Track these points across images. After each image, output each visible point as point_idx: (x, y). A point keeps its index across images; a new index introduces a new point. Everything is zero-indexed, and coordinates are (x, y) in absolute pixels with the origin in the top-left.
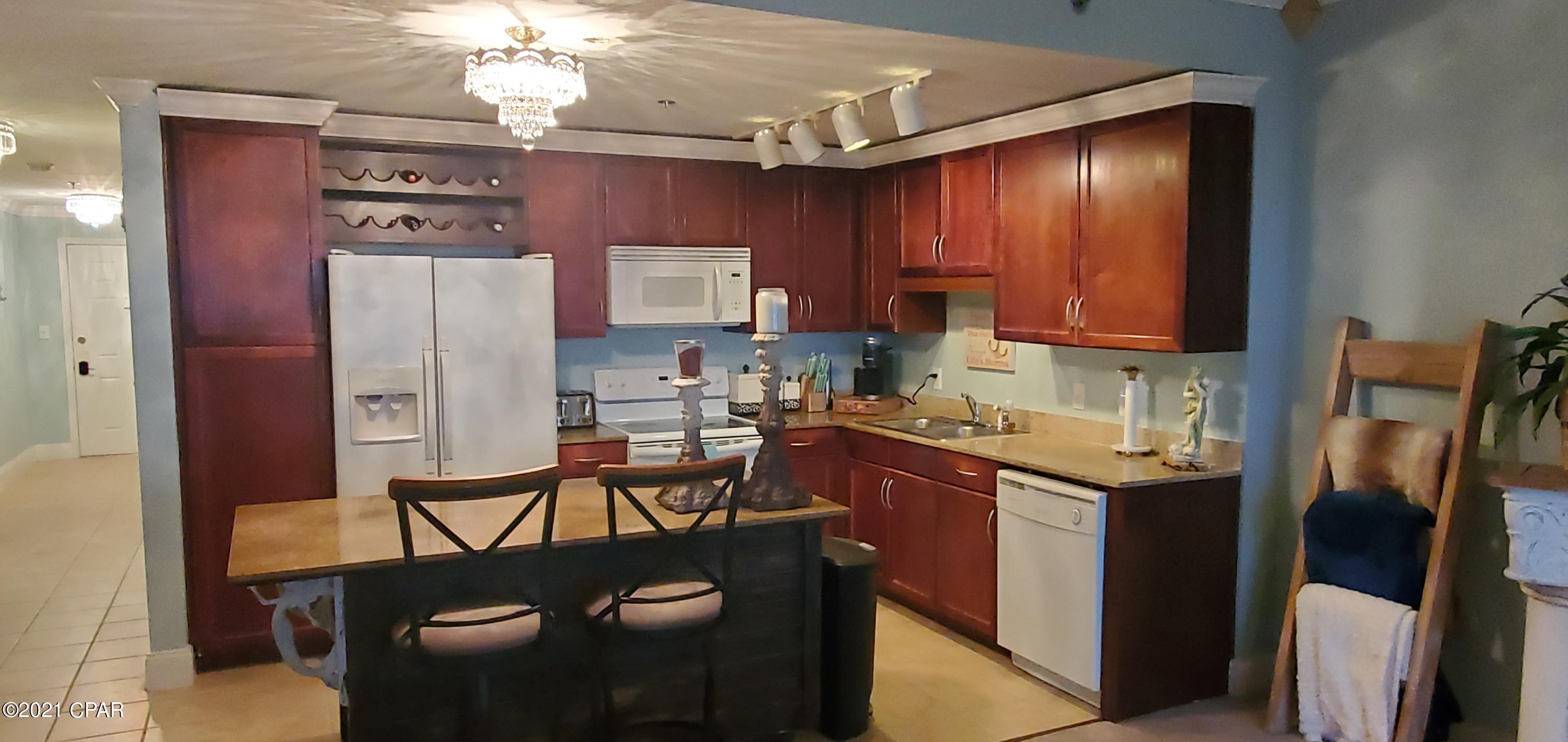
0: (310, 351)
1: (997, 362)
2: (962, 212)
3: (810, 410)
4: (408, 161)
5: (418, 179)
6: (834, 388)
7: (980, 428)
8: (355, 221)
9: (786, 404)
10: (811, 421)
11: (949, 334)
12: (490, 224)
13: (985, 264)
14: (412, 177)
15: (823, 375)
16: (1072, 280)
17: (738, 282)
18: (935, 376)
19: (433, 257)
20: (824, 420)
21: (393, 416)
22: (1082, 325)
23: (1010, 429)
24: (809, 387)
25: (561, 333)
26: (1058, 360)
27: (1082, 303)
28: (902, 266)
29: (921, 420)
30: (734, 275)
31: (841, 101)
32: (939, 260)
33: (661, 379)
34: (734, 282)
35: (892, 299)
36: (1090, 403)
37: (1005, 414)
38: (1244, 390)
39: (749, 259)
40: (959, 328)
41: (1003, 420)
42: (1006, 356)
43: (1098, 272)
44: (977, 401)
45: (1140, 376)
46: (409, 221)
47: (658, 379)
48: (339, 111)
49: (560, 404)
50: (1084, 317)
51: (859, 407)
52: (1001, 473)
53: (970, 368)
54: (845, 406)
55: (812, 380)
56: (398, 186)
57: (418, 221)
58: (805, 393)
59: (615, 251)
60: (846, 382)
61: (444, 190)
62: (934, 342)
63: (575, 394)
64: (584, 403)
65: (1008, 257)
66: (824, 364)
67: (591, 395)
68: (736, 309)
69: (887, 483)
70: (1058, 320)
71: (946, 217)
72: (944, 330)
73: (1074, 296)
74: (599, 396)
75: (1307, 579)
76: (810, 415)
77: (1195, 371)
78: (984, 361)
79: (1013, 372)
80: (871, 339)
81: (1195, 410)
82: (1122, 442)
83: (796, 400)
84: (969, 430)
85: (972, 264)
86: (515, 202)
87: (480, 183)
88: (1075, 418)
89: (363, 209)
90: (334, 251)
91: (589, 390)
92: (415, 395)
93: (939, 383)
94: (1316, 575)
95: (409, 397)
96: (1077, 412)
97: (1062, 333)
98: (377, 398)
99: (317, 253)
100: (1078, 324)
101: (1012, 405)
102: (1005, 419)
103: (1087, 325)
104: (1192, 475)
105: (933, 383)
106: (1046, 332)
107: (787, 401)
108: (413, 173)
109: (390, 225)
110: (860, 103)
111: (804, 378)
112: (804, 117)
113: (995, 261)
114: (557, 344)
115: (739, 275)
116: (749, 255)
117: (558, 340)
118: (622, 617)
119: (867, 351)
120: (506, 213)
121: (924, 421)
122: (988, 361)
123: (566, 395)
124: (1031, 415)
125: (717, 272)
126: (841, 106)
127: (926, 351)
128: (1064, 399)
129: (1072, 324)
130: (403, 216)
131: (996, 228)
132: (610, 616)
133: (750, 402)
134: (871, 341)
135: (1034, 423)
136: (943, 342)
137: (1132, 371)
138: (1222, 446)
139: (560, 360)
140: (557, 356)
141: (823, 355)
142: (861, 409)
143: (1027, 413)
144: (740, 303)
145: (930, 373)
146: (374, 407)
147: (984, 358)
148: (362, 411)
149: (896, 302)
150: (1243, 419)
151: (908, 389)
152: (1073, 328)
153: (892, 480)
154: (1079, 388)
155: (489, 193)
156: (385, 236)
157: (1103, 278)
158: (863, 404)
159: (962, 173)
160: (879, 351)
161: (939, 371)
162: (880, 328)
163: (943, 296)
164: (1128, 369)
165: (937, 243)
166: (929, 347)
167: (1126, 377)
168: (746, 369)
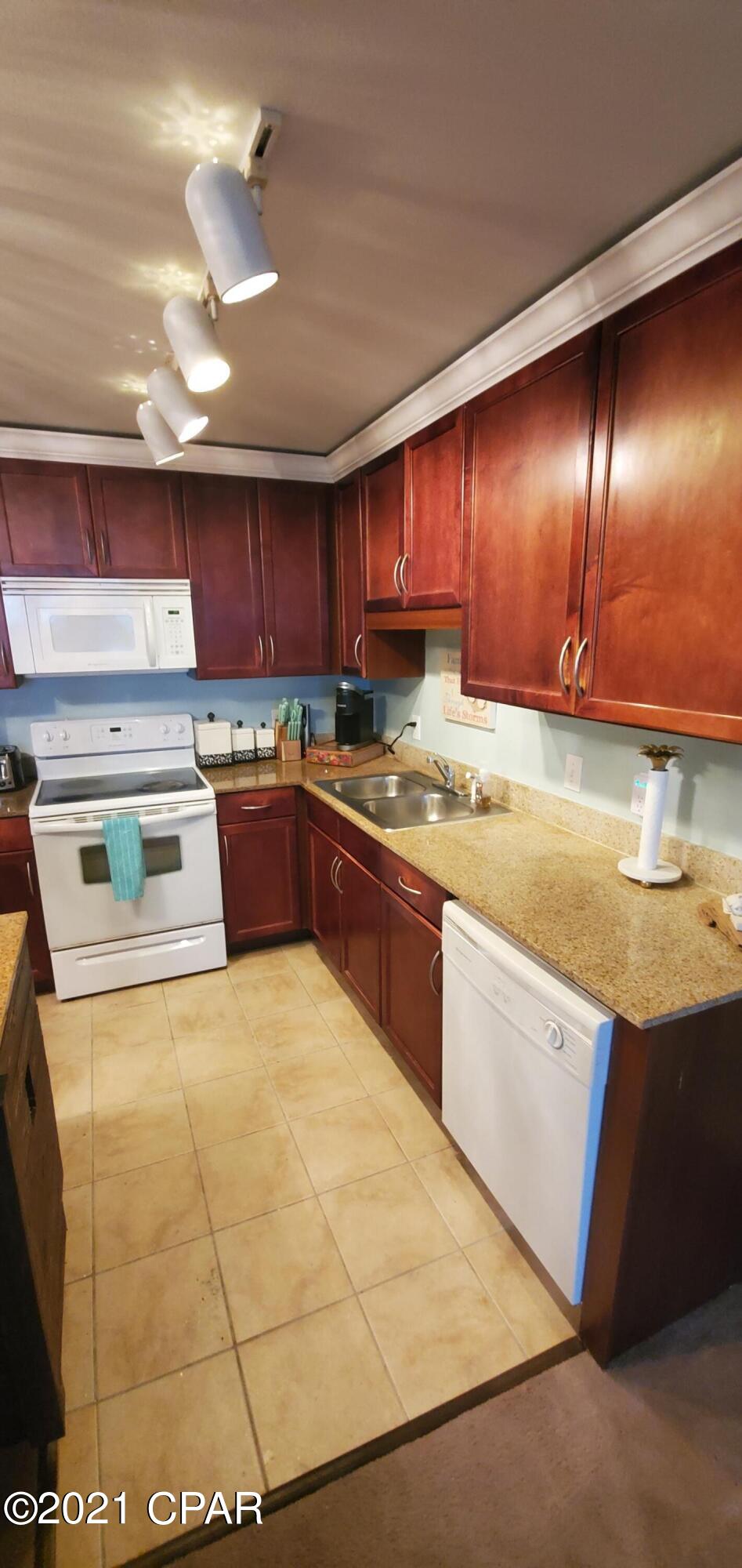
1: (475, 716)
2: (427, 519)
3: (284, 759)
6: (314, 735)
9: (259, 752)
13: (452, 590)
15: (296, 723)
16: (571, 610)
17: (177, 621)
18: (413, 725)
20: (289, 779)
22: (583, 683)
23: (484, 806)
24: (281, 734)
27: (586, 645)
28: (368, 599)
29: (391, 777)
30: (171, 613)
32: (401, 590)
33: (113, 730)
34: (172, 621)
35: (360, 637)
36: (589, 783)
37: (478, 785)
39: (189, 593)
40: (436, 672)
41: (477, 794)
42: (485, 710)
43: (613, 596)
47: (109, 730)
50: (588, 671)
51: (332, 758)
52: (446, 904)
53: (447, 720)
54: (318, 757)
55: (284, 728)
58: (279, 741)
59: (7, 583)
60: (327, 727)
62: (413, 688)
65: (480, 581)
66: (298, 704)
68: (177, 652)
69: (337, 862)
70: (546, 674)
71: (409, 530)
72: (420, 671)
73: (573, 636)
76: (284, 764)
78: (461, 714)
79: (492, 730)
80: (345, 683)
83: (270, 749)
84: (437, 799)
85: (437, 591)
88: (567, 802)
93: (418, 733)
96: (569, 792)
97: (552, 694)
100: (578, 683)
102: (479, 791)
103: (593, 684)
105: (412, 732)
106: (528, 690)
107: (260, 749)
111: (277, 724)
113: (463, 586)
115: (178, 613)
116: (189, 587)
119: (340, 695)
121: (395, 778)
122: (466, 715)
124: (512, 787)
125: (147, 608)
127: (405, 695)
128: (553, 773)
129: (567, 681)
131: (467, 534)
133: (213, 753)
134: (345, 686)
135: (514, 796)
136: (421, 687)
137: (660, 757)
141: (296, 700)
142: (334, 760)
143: (506, 784)
144: (182, 646)
145: (409, 722)
147: (461, 709)
149: (363, 642)
151: (390, 735)
152: (568, 688)
153: (341, 862)
154: (574, 762)
157: (622, 605)
158: (336, 755)
159: (426, 464)
160: (354, 695)
161: (418, 719)
162: (351, 672)
163: (421, 634)
164: (649, 753)
165: (399, 567)
166: (407, 691)
167: (649, 762)
168: (211, 718)
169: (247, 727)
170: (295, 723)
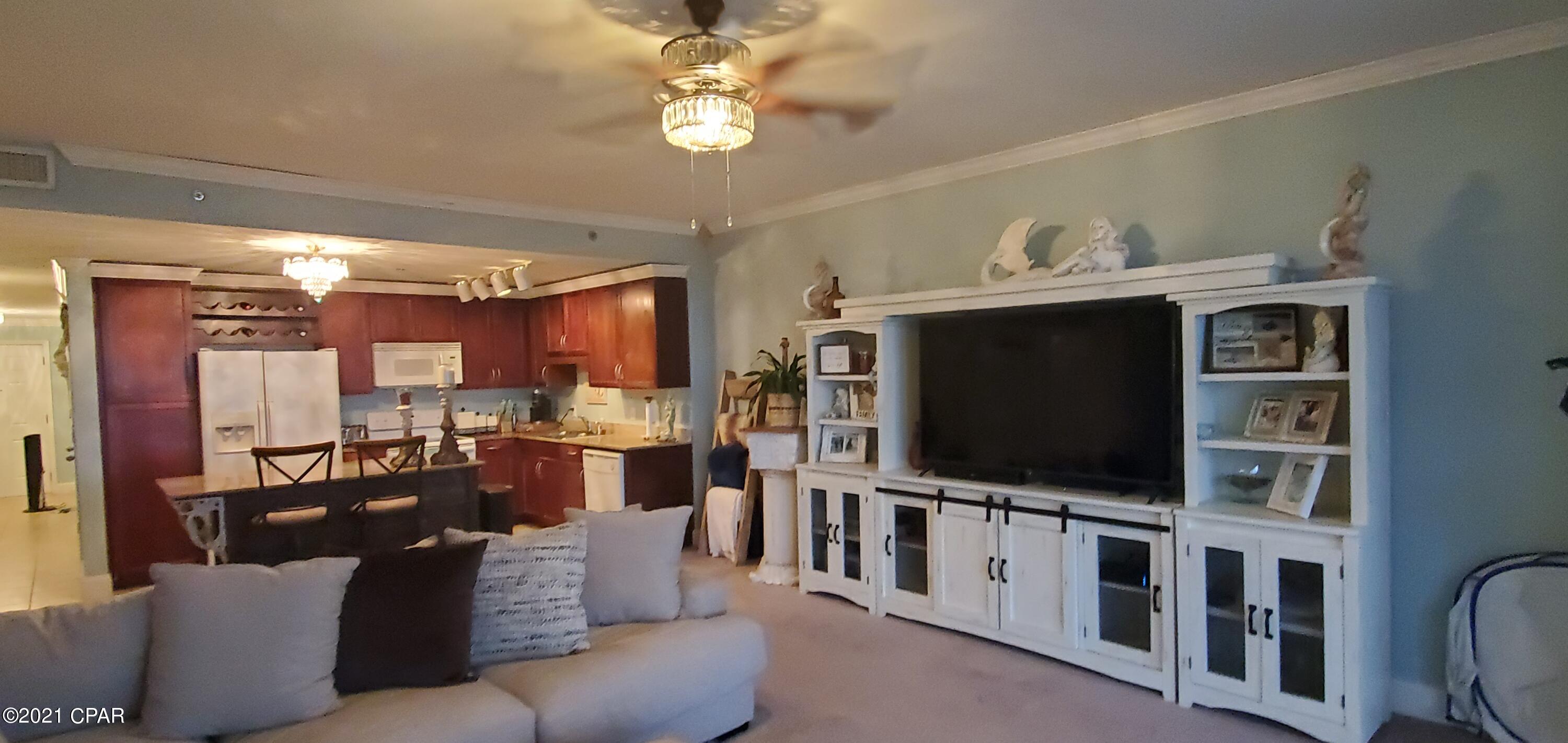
0: (185, 405)
1: (596, 397)
2: (573, 323)
3: (501, 431)
4: (243, 298)
5: (252, 307)
6: (519, 419)
7: (589, 433)
8: (210, 332)
9: (490, 428)
10: (503, 435)
11: (579, 386)
12: (299, 331)
13: (585, 349)
14: (248, 307)
16: (617, 357)
17: (456, 363)
18: (573, 409)
19: (264, 351)
20: (510, 435)
21: (239, 439)
22: (622, 376)
23: (603, 432)
24: (501, 420)
25: (342, 392)
26: (625, 396)
27: (620, 366)
28: (549, 351)
30: (451, 358)
31: (496, 271)
32: (564, 348)
34: (454, 362)
35: (544, 369)
36: (637, 417)
37: (602, 425)
38: (691, 405)
39: (460, 349)
40: (581, 382)
42: (603, 396)
43: (626, 352)
44: (590, 420)
45: (654, 402)
46: (245, 331)
48: (204, 271)
49: (344, 432)
50: (623, 372)
51: (532, 427)
52: (585, 451)
53: (589, 404)
54: (523, 428)
55: (504, 415)
56: (238, 311)
57: (251, 331)
58: (499, 423)
59: (377, 345)
60: (526, 415)
61: (267, 314)
62: (572, 392)
63: (354, 426)
64: (360, 431)
65: (593, 346)
66: (511, 404)
67: (365, 427)
68: (455, 376)
69: (539, 464)
70: (613, 376)
71: (566, 325)
72: (576, 384)
73: (618, 364)
74: (370, 427)
75: (712, 485)
76: (501, 433)
77: (669, 397)
78: (590, 397)
79: (606, 404)
81: (668, 415)
82: (646, 434)
83: (497, 425)
84: (584, 435)
85: (578, 350)
86: (314, 320)
87: (291, 309)
88: (631, 425)
89: (214, 325)
90: (202, 349)
91: (363, 424)
92: (252, 427)
93: (575, 413)
94: (716, 483)
95: (249, 428)
96: (632, 421)
97: (615, 382)
98: (228, 429)
99: (190, 350)
101: (604, 421)
102: (601, 428)
103: (624, 375)
104: (668, 444)
105: (571, 413)
106: (609, 382)
107: (490, 426)
108: (248, 304)
109: (233, 334)
110: (505, 272)
111: (499, 414)
112: (481, 277)
113: (587, 347)
114: (340, 398)
115: (454, 358)
116: (460, 346)
117: (344, 397)
118: (367, 508)
119: (535, 397)
120: (308, 325)
121: (564, 431)
123: (349, 427)
124: (614, 426)
125: (441, 356)
126: (495, 274)
127: (568, 396)
128: (627, 416)
129: (618, 378)
130: (242, 328)
131: (589, 332)
132: (361, 509)
133: (464, 427)
134: (536, 392)
135: (615, 429)
136: (576, 392)
137: (649, 399)
138: (684, 431)
139: (343, 409)
140: (341, 407)
141: (509, 401)
143: (612, 425)
144: (457, 373)
145: (569, 408)
146: (227, 434)
148: (220, 437)
149: (547, 372)
150: (691, 418)
151: (560, 416)
152: (619, 380)
153: (542, 463)
154: (633, 410)
155: (297, 315)
156: (231, 340)
157: (628, 357)
158: (534, 426)
159: (572, 303)
160: (542, 397)
161: (574, 406)
162: (540, 385)
163: (574, 367)
164: (647, 398)
165: (563, 340)
166: (570, 394)
167: (646, 401)
168: (463, 410)
169: (482, 415)
170: (509, 412)
